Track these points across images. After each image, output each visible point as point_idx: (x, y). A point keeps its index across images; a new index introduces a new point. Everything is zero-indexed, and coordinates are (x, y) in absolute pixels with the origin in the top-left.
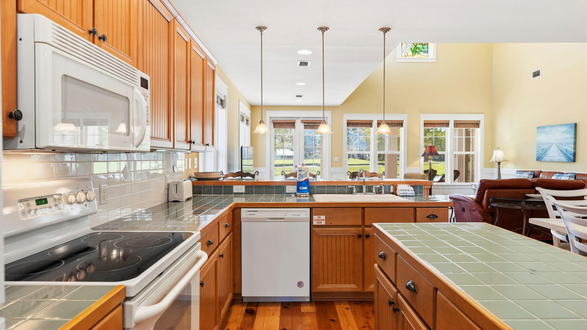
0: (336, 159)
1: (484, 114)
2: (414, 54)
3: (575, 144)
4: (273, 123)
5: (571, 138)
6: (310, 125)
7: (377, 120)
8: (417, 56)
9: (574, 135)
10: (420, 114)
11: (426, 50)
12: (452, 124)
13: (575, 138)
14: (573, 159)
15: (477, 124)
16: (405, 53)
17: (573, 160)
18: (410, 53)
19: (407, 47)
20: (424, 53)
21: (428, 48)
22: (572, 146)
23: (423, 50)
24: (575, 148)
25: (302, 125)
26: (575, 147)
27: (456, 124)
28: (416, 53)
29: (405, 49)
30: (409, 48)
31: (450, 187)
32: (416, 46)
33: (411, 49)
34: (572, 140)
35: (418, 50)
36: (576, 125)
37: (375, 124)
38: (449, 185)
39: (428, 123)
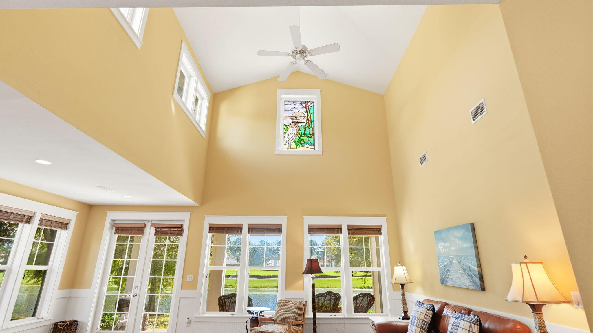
0: (189, 277)
1: (386, 217)
2: (298, 147)
3: (478, 257)
4: (116, 227)
5: (471, 247)
6: (162, 231)
7: (248, 224)
8: (302, 148)
9: (474, 243)
10: (303, 217)
11: (312, 142)
12: (345, 230)
13: (476, 247)
14: (481, 285)
15: (377, 230)
16: (288, 146)
17: (481, 288)
18: (294, 145)
19: (290, 139)
20: (310, 145)
21: (314, 140)
22: (475, 261)
23: (309, 142)
24: (480, 266)
25: (153, 230)
26: (479, 263)
27: (351, 229)
28: (301, 146)
29: (287, 141)
30: (292, 140)
31: (347, 321)
32: (300, 138)
33: (295, 141)
34: (473, 251)
35: (302, 142)
36: (473, 226)
37: (245, 229)
38: (345, 318)
39: (314, 229)
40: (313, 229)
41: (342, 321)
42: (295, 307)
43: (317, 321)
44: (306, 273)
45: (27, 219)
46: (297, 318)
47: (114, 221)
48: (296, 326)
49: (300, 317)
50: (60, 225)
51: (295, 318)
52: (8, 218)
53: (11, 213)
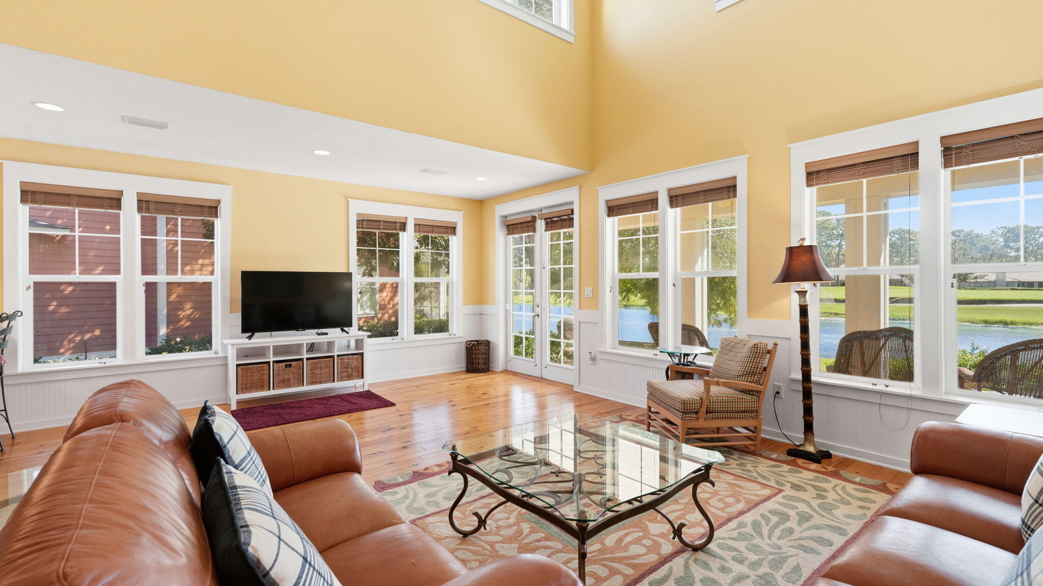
0: (588, 292)
4: (507, 226)
6: (551, 223)
7: (669, 189)
10: (790, 146)
25: (543, 222)
37: (663, 200)
38: (911, 397)
39: (824, 171)
40: (818, 172)
41: (902, 403)
42: (745, 351)
43: (813, 389)
44: (781, 280)
45: (401, 226)
46: (743, 376)
47: (506, 217)
48: (741, 391)
49: (752, 374)
50: (445, 230)
51: (740, 376)
52: (378, 227)
53: (380, 221)
